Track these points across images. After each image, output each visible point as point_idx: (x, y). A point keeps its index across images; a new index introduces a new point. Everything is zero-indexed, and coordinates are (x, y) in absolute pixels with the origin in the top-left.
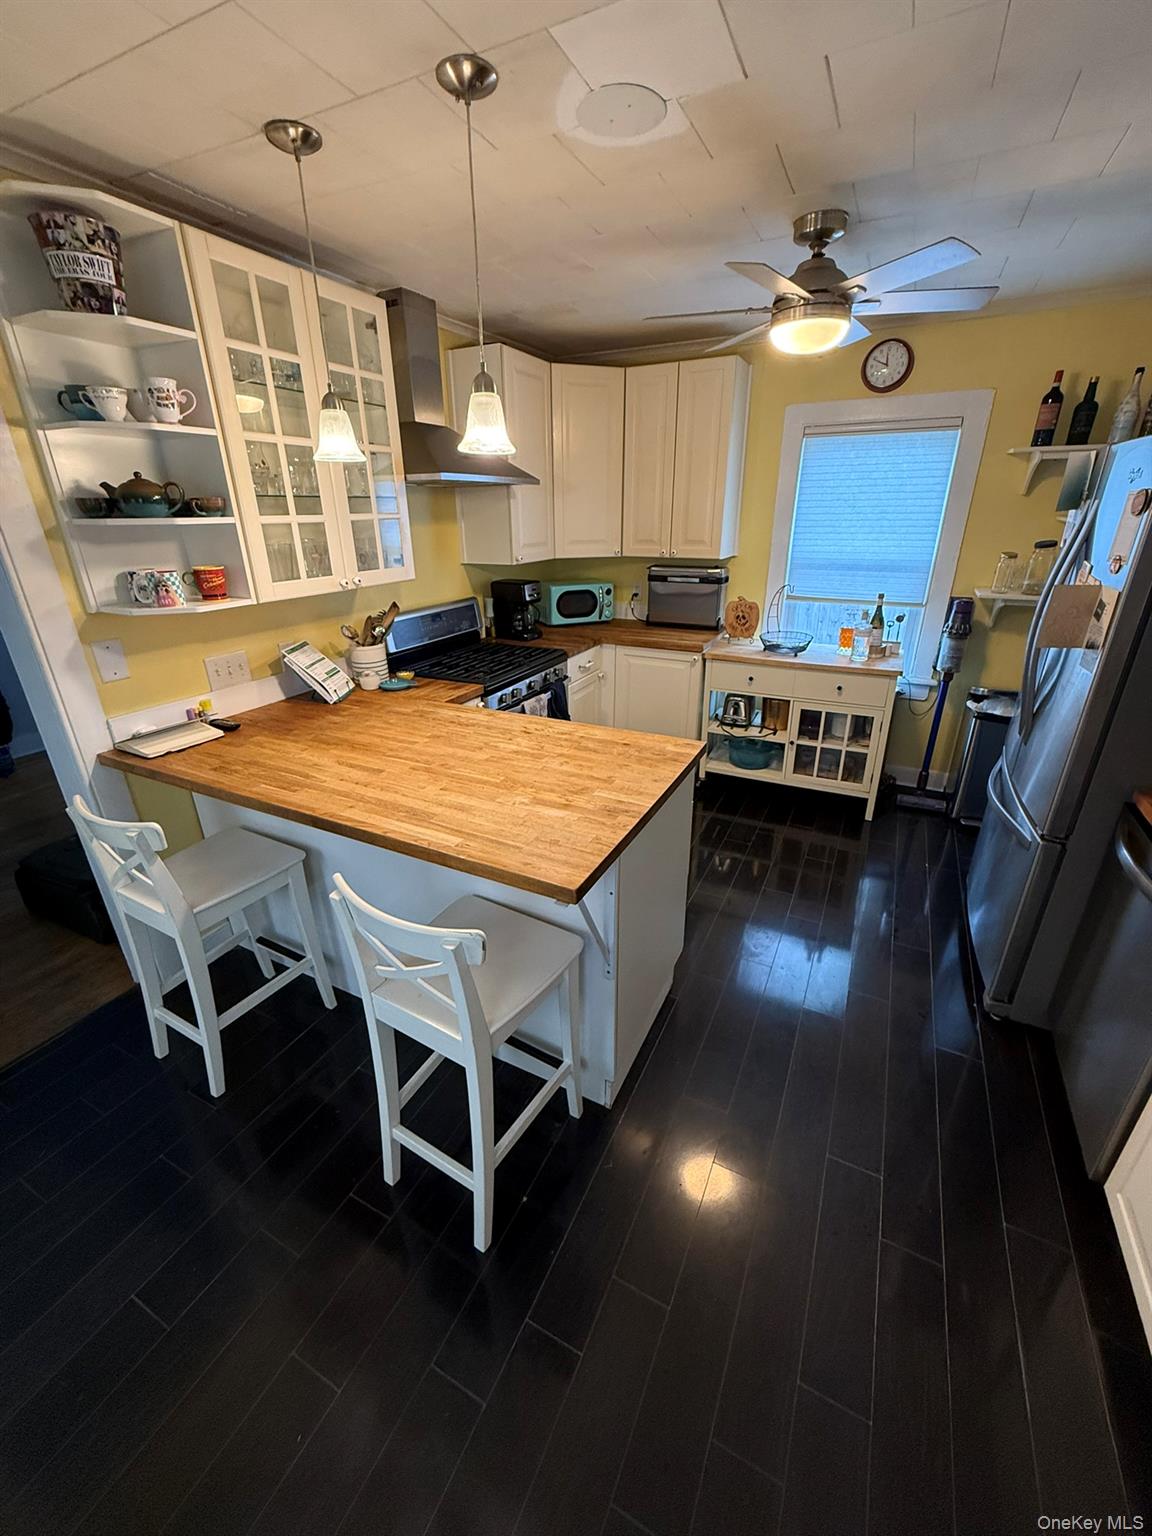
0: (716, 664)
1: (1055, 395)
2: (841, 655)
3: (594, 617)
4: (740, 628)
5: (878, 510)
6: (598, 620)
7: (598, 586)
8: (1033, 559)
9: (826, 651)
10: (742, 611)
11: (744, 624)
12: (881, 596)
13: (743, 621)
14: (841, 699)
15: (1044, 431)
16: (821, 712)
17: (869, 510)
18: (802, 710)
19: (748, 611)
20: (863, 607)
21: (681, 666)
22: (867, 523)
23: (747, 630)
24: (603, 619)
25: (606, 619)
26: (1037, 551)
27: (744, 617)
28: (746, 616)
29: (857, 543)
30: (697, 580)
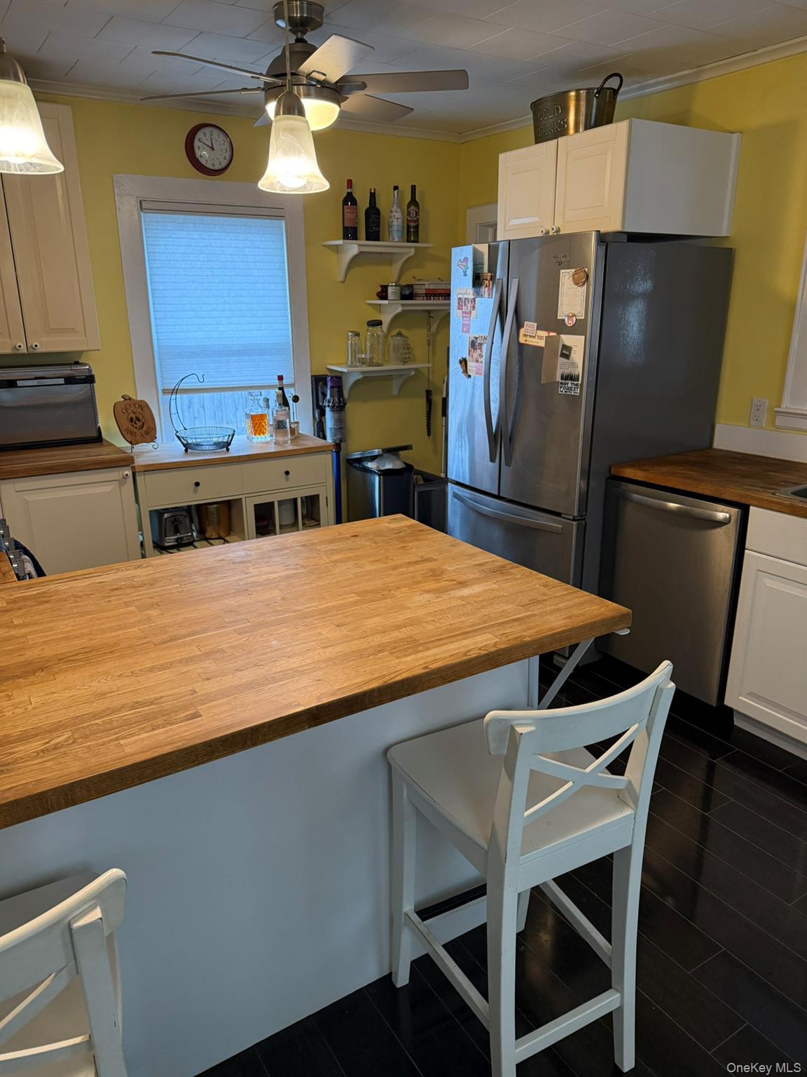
0: (149, 476)
1: (350, 199)
2: (265, 442)
4: (138, 432)
8: (367, 333)
9: (246, 442)
10: (134, 413)
11: (142, 427)
12: (280, 378)
13: (139, 424)
14: (289, 484)
15: (351, 227)
16: (273, 503)
17: (226, 293)
18: (256, 506)
19: (139, 410)
20: (265, 392)
21: (108, 488)
22: (227, 307)
23: (147, 433)
26: (371, 328)
27: (139, 420)
28: (140, 417)
30: (62, 381)
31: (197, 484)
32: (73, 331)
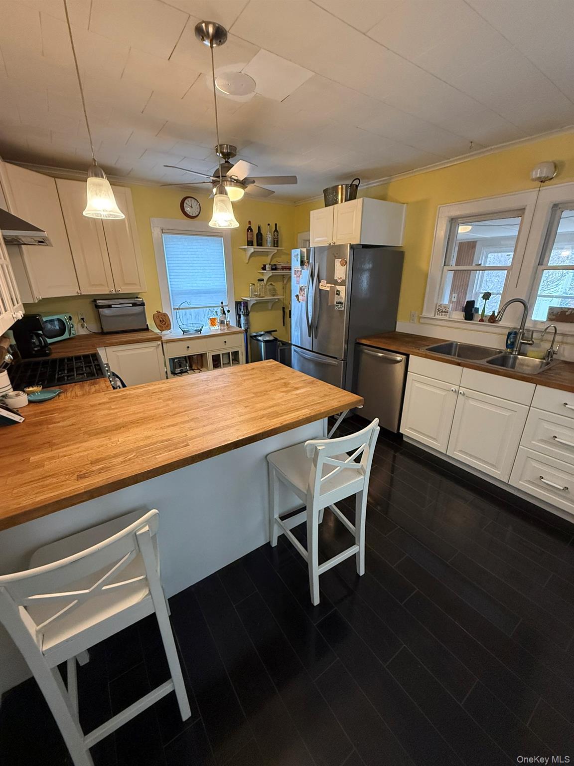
0: (168, 344)
1: (250, 229)
2: (216, 329)
3: (66, 336)
4: (164, 326)
5: (202, 268)
6: (69, 337)
7: (64, 315)
8: (258, 284)
9: (208, 330)
10: (162, 318)
11: (165, 324)
12: (222, 303)
13: (164, 323)
14: (226, 346)
15: (251, 241)
16: (219, 355)
17: (199, 268)
18: (213, 356)
19: (164, 317)
20: (216, 309)
21: (152, 349)
22: (199, 274)
23: (167, 326)
24: (72, 336)
25: (73, 336)
26: (259, 282)
28: (164, 320)
29: (198, 282)
30: (131, 305)
31: (188, 347)
32: (135, 284)
